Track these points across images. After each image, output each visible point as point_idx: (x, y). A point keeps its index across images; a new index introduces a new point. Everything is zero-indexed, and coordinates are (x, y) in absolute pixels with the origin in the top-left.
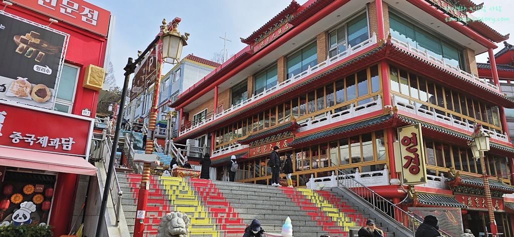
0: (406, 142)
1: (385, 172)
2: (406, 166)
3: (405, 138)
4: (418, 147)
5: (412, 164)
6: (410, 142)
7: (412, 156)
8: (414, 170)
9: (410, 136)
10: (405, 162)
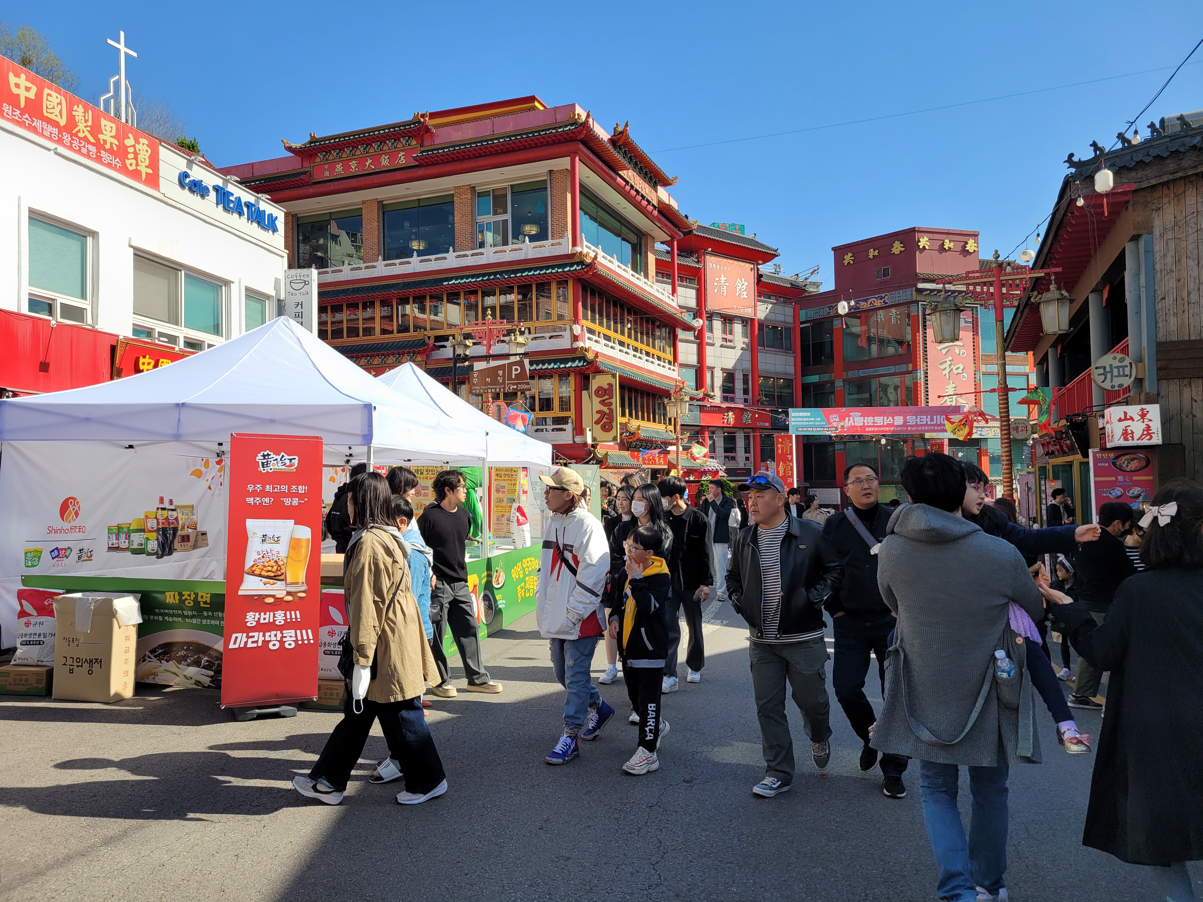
0: (600, 392)
1: (569, 427)
2: (597, 422)
3: (600, 388)
4: (613, 401)
5: (605, 420)
6: (604, 393)
7: (605, 409)
8: (607, 427)
9: (606, 387)
10: (597, 416)
